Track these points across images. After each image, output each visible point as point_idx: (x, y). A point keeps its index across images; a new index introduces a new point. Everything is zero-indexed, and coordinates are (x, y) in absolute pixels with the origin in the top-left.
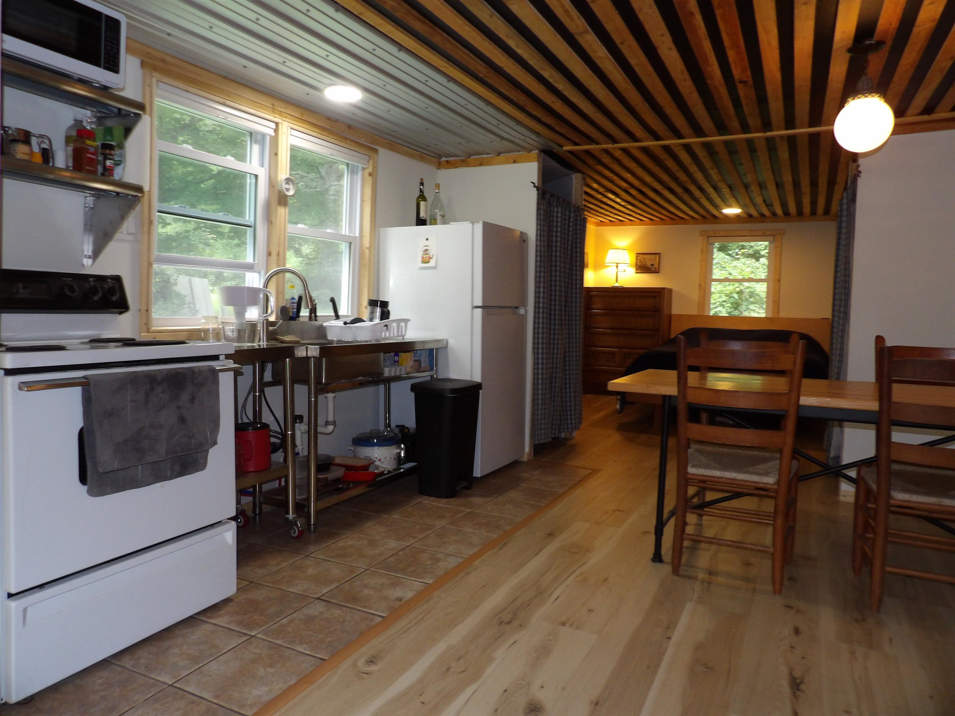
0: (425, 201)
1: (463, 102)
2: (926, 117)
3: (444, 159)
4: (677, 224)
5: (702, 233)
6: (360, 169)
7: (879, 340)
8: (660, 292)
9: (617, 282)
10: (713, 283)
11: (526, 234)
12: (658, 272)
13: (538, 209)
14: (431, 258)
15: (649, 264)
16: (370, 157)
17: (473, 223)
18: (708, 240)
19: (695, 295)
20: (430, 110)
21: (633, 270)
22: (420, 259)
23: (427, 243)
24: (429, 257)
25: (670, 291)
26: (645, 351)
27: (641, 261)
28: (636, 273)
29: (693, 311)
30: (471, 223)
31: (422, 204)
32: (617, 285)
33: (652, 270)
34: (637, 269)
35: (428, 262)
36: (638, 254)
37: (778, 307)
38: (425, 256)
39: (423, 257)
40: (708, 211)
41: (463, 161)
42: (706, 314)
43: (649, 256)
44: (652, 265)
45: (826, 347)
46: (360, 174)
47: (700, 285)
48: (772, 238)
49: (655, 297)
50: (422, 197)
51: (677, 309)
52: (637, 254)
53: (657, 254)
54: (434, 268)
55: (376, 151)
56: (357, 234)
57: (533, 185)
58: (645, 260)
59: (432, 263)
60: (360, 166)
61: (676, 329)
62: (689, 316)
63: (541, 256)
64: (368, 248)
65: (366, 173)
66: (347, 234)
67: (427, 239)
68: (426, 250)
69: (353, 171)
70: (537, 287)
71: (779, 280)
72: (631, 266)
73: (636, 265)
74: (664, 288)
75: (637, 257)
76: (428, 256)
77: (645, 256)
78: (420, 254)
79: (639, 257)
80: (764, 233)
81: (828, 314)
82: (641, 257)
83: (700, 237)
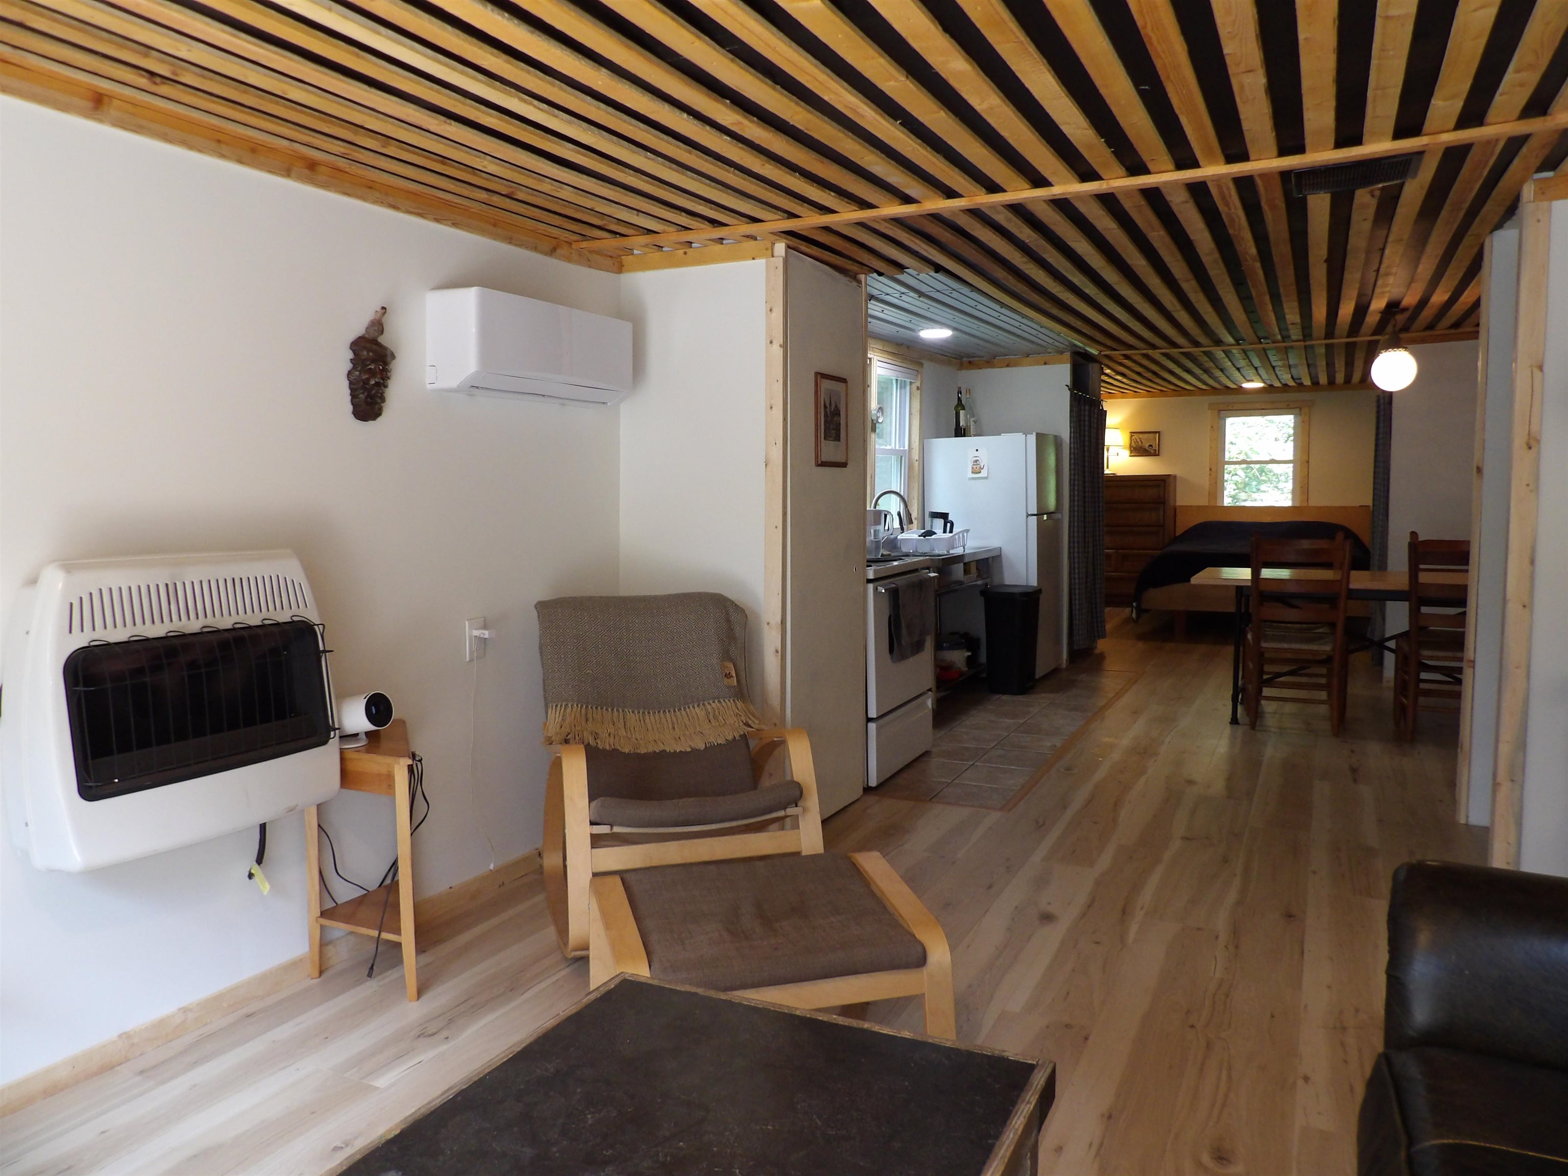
0: (964, 410)
1: (1017, 324)
2: (1452, 331)
3: (965, 359)
4: (1180, 396)
5: (1211, 406)
6: (908, 383)
7: (1414, 534)
8: (1164, 481)
9: (1108, 467)
10: (1226, 466)
11: (1060, 437)
12: (1158, 455)
13: (1071, 411)
14: (982, 469)
15: (1146, 446)
16: (917, 371)
17: (1026, 434)
18: (1219, 415)
19: (1204, 481)
20: (1000, 337)
21: (1127, 452)
22: (970, 470)
23: (977, 454)
24: (980, 467)
25: (1175, 477)
26: (1158, 552)
27: (1136, 442)
28: (1130, 456)
29: (1203, 501)
30: (1024, 434)
31: (962, 412)
32: (1108, 472)
33: (1151, 453)
34: (1131, 452)
35: (980, 472)
36: (1132, 433)
37: (1308, 495)
38: (975, 467)
39: (973, 468)
40: (1219, 383)
41: (988, 362)
42: (1219, 505)
43: (1146, 436)
44: (1150, 446)
45: (1366, 539)
46: (908, 388)
47: (1211, 470)
48: (1298, 410)
49: (1157, 487)
50: (960, 405)
51: (1183, 498)
52: (1131, 433)
53: (1156, 432)
54: (986, 478)
55: (921, 365)
56: (907, 448)
57: (1067, 388)
58: (1141, 440)
59: (984, 473)
60: (908, 381)
61: (1184, 524)
62: (1199, 507)
63: (1075, 460)
64: (917, 460)
65: (914, 387)
66: (897, 448)
67: (977, 450)
68: (977, 461)
69: (902, 386)
70: (1072, 490)
71: (1308, 462)
72: (1125, 448)
73: (1131, 446)
74: (1169, 475)
75: (1131, 436)
76: (978, 466)
77: (1141, 436)
78: (970, 465)
79: (1133, 437)
80: (1288, 405)
81: (1369, 501)
82: (1136, 436)
83: (1210, 411)
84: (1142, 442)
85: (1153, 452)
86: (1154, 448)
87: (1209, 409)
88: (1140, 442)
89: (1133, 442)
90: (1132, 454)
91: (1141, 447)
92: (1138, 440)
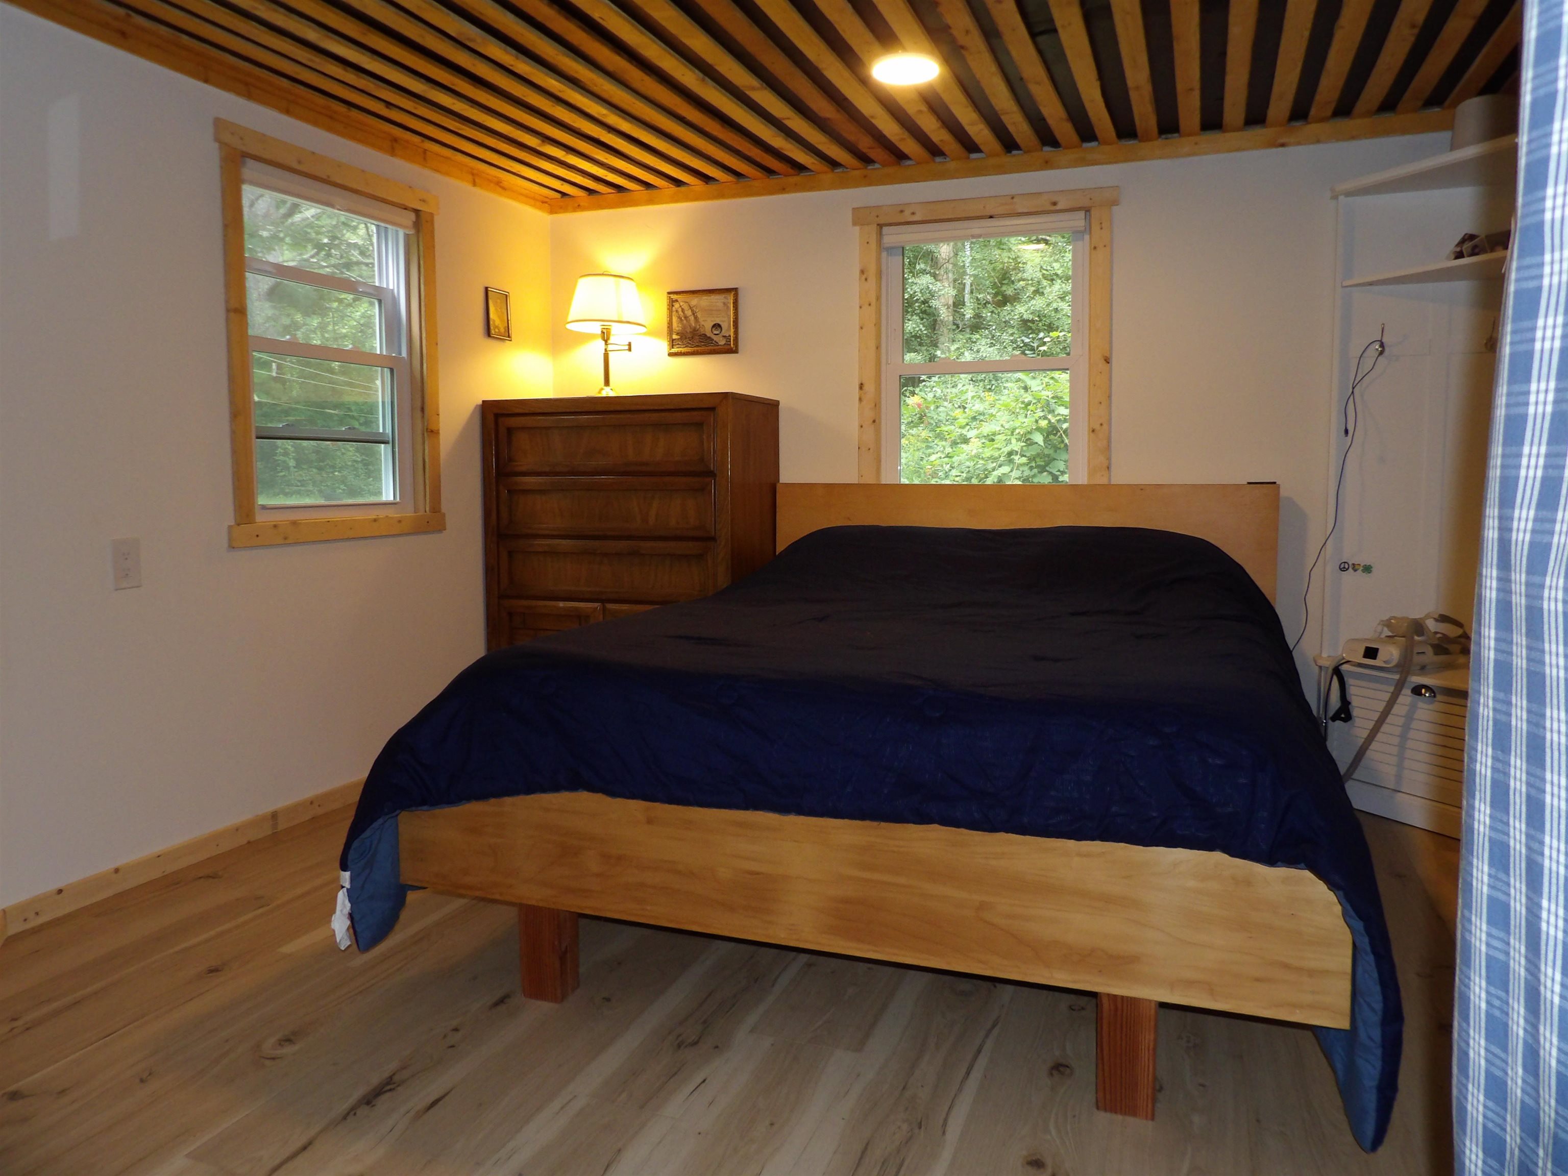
4: (783, 190)
5: (861, 215)
8: (712, 410)
9: (607, 382)
12: (735, 351)
15: (707, 326)
18: (880, 234)
19: (847, 416)
21: (663, 345)
25: (771, 407)
27: (683, 318)
28: (670, 355)
32: (607, 392)
33: (717, 344)
34: (672, 343)
36: (673, 297)
37: (1107, 449)
42: (886, 479)
43: (705, 301)
44: (717, 326)
47: (861, 386)
49: (699, 425)
52: (669, 293)
53: (729, 291)
58: (692, 313)
62: (830, 487)
72: (654, 333)
73: (671, 328)
75: (672, 303)
77: (695, 301)
79: (675, 306)
80: (1054, 204)
82: (681, 303)
83: (857, 228)
84: (696, 318)
85: (722, 342)
86: (724, 333)
87: (854, 224)
88: (692, 318)
89: (675, 319)
90: (674, 350)
91: (695, 331)
92: (689, 313)
